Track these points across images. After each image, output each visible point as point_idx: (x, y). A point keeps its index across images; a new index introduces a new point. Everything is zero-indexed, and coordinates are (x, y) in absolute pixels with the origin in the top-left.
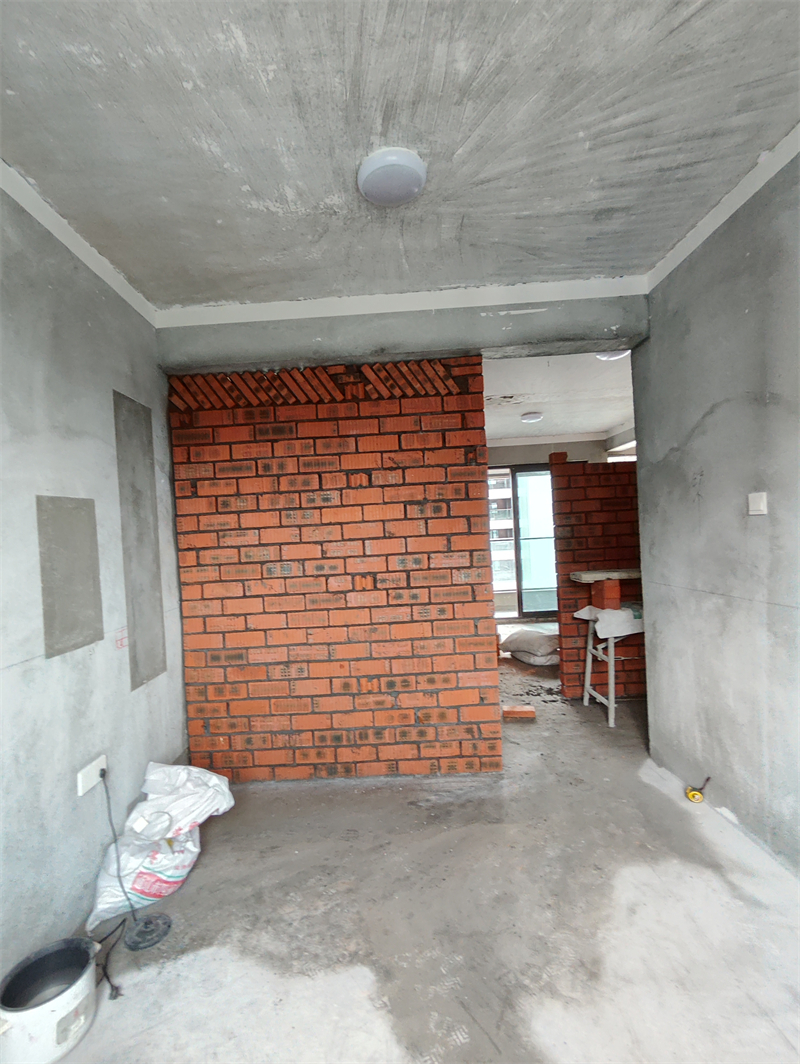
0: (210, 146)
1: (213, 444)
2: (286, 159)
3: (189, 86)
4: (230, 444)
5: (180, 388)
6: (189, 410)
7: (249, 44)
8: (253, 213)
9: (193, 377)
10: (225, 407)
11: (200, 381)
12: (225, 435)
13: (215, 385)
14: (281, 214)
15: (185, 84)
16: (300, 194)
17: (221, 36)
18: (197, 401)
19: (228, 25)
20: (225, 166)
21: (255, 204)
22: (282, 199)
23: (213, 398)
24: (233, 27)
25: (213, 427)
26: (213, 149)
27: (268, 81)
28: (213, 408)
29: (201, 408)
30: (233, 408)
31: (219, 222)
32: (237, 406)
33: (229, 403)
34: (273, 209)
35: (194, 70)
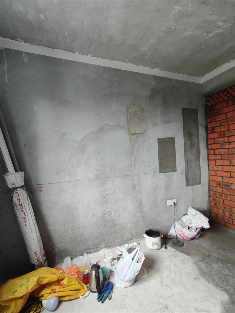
0: (187, 33)
1: (220, 114)
2: (212, 18)
3: (173, 27)
4: (226, 113)
5: (209, 99)
6: (212, 105)
7: (180, 6)
8: (212, 38)
9: (213, 94)
10: (224, 101)
11: (216, 95)
12: (224, 110)
13: (221, 94)
14: (222, 31)
15: (172, 28)
16: (224, 21)
17: (173, 12)
18: (214, 101)
19: (173, 8)
20: (194, 34)
21: (211, 35)
22: (220, 27)
23: (220, 99)
24: (174, 7)
25: (220, 109)
26: (188, 33)
27: (191, 7)
28: (220, 102)
29: (216, 104)
30: (227, 100)
31: (203, 47)
32: (229, 99)
33: (226, 99)
34: (218, 32)
35: (172, 24)
